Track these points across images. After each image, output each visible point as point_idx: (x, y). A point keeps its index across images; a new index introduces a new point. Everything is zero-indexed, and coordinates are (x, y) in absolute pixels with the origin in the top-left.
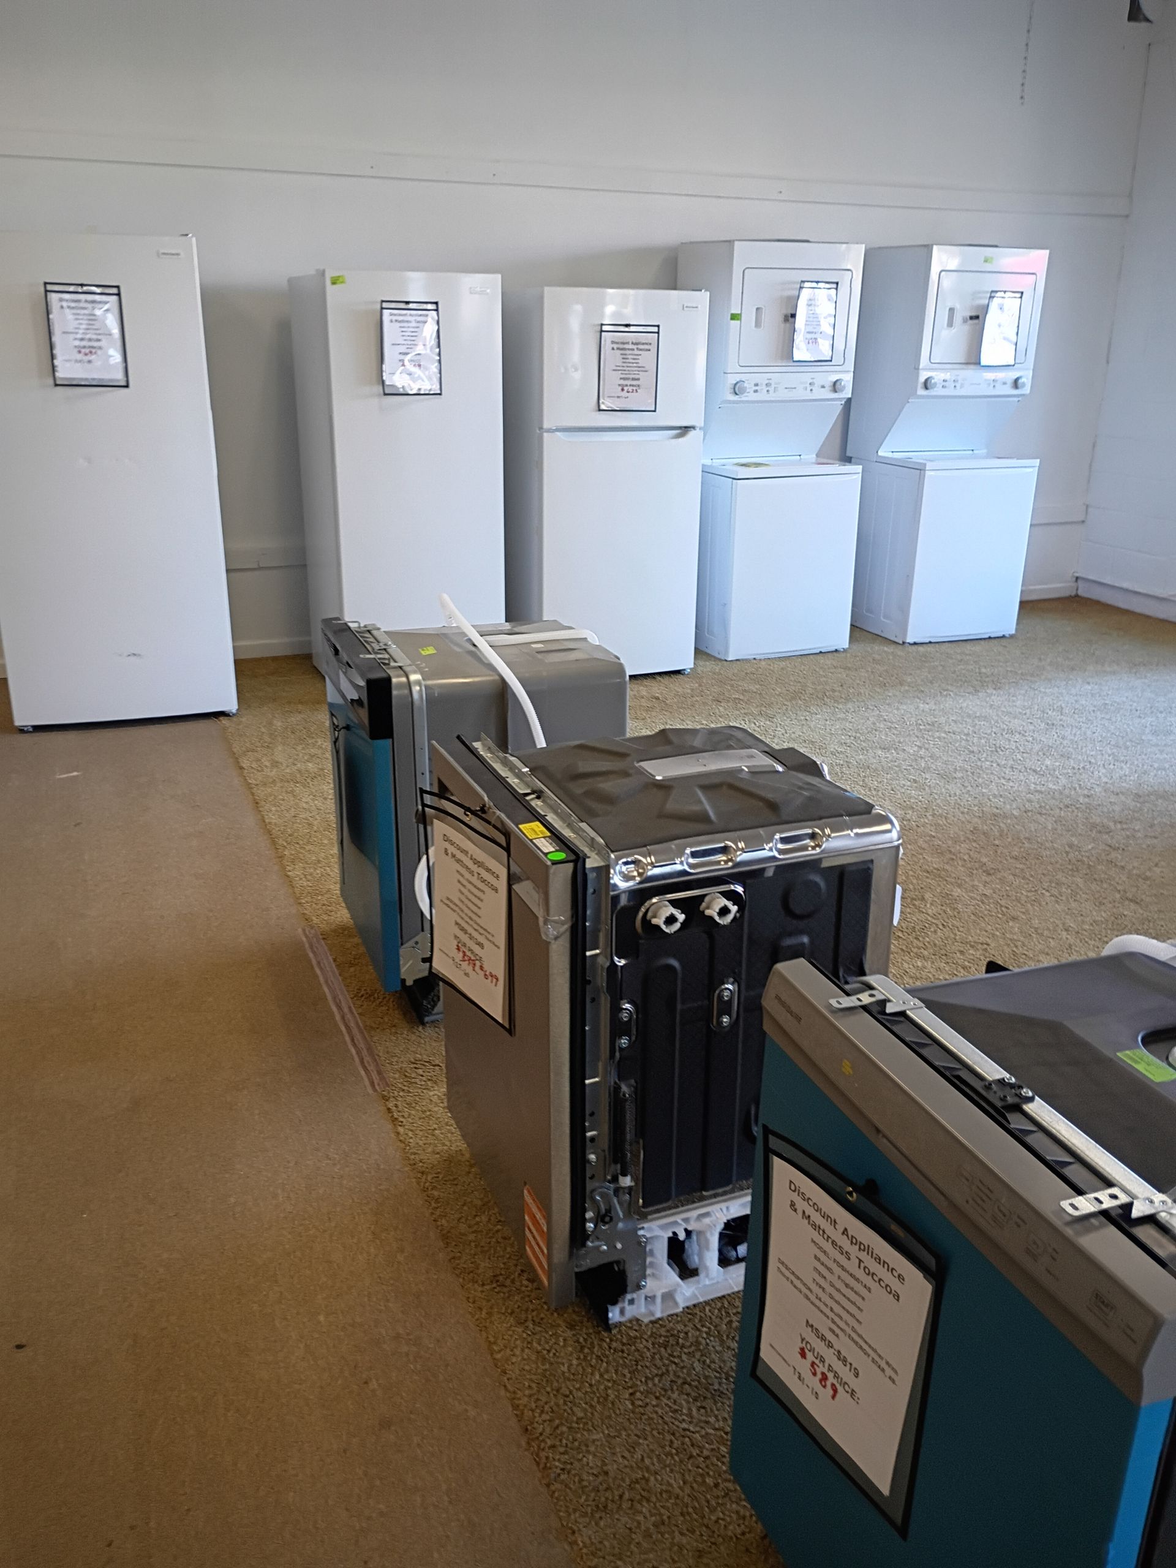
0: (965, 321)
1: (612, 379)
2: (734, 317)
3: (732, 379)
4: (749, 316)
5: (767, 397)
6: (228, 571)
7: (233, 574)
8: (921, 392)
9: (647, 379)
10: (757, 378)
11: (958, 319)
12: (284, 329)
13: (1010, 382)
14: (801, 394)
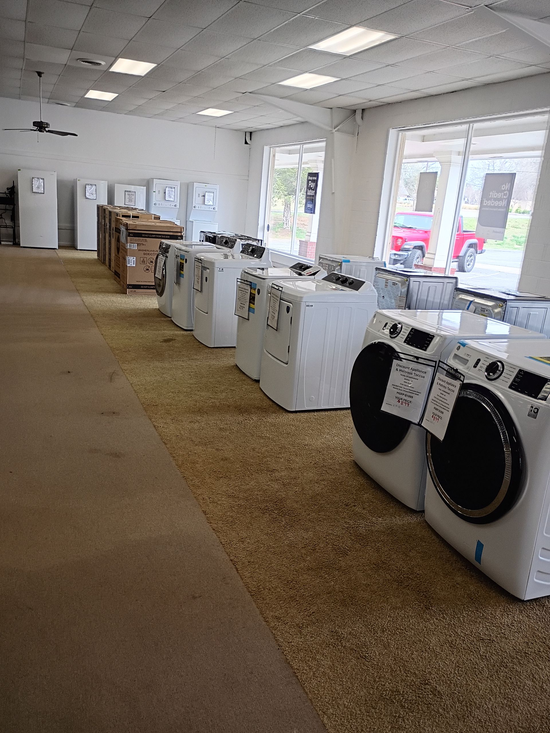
0: (202, 196)
1: (127, 200)
2: (154, 192)
3: (154, 203)
4: (157, 192)
5: (162, 206)
6: (58, 229)
7: (59, 230)
8: (193, 208)
9: (133, 200)
10: (159, 203)
11: (200, 196)
12: (73, 187)
13: (213, 208)
14: (168, 206)
